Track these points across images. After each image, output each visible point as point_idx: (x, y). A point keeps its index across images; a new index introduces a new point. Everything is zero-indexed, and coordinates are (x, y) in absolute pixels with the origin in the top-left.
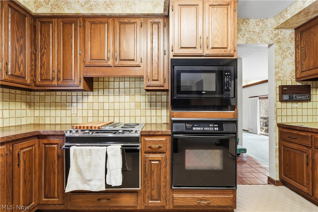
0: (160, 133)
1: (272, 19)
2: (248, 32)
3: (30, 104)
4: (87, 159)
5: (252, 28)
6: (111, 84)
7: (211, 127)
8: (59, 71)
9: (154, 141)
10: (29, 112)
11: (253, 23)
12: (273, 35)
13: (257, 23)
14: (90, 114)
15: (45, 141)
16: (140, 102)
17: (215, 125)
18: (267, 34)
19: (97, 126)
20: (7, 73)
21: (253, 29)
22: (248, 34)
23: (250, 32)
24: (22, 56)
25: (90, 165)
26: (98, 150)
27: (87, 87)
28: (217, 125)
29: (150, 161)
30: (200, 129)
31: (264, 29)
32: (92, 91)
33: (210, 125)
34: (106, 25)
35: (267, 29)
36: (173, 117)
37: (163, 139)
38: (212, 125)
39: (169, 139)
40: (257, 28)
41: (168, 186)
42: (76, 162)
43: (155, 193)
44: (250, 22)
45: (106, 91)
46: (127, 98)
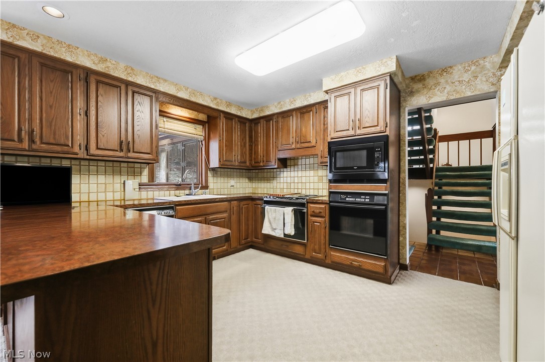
0: (320, 201)
1: (493, 56)
2: (452, 85)
3: (250, 179)
4: (274, 215)
5: (456, 77)
6: (300, 161)
7: (363, 198)
8: (263, 156)
9: (316, 207)
10: (250, 184)
11: (459, 70)
12: (495, 79)
13: (466, 68)
14: (285, 187)
15: (255, 203)
16: (322, 176)
17: (366, 197)
18: (484, 79)
19: (282, 194)
20: (238, 161)
21: (459, 77)
22: (450, 86)
23: (453, 83)
24: (245, 149)
25: (275, 219)
26: (280, 210)
27: (281, 166)
28: (369, 197)
29: (314, 222)
30: (352, 199)
31: (479, 73)
32: (286, 167)
33: (362, 197)
34: (291, 117)
35: (485, 72)
36: (331, 189)
37: (323, 206)
38: (364, 197)
39: (327, 206)
40: (466, 75)
41: (327, 245)
42: (268, 216)
43: (317, 247)
44: (454, 69)
45: (296, 167)
46: (312, 172)
